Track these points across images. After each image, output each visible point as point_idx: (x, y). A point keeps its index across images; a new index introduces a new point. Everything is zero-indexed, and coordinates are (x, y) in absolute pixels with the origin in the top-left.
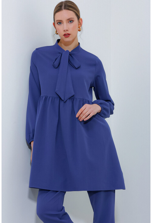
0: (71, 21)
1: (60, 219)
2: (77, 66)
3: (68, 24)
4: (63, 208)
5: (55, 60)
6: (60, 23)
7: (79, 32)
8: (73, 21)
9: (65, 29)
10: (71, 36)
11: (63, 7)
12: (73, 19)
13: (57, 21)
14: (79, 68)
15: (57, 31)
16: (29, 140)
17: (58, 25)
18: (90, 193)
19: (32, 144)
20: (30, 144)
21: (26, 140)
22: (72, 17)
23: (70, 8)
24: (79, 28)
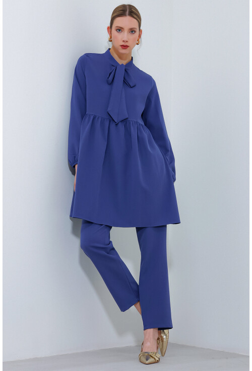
0: (132, 31)
1: (108, 254)
2: (132, 85)
3: (129, 34)
4: (110, 242)
5: (109, 76)
6: (119, 30)
7: (136, 45)
8: (135, 32)
9: (125, 39)
10: (129, 48)
11: (127, 12)
12: (135, 30)
13: (117, 27)
14: (135, 86)
15: (111, 38)
16: (73, 162)
17: (116, 32)
18: (138, 229)
19: (76, 166)
20: (74, 167)
21: (69, 161)
22: (135, 27)
23: (135, 16)
24: (138, 41)
